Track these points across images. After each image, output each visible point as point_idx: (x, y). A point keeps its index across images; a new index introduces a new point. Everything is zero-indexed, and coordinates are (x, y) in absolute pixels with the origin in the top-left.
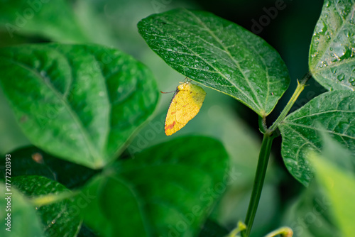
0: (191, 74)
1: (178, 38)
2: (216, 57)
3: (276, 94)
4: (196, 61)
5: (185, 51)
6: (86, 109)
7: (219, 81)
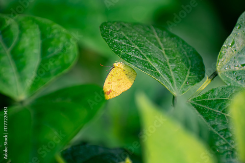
0: (125, 57)
1: (128, 35)
2: (151, 51)
3: (190, 83)
4: (133, 50)
5: (128, 43)
6: (22, 60)
7: (146, 66)
